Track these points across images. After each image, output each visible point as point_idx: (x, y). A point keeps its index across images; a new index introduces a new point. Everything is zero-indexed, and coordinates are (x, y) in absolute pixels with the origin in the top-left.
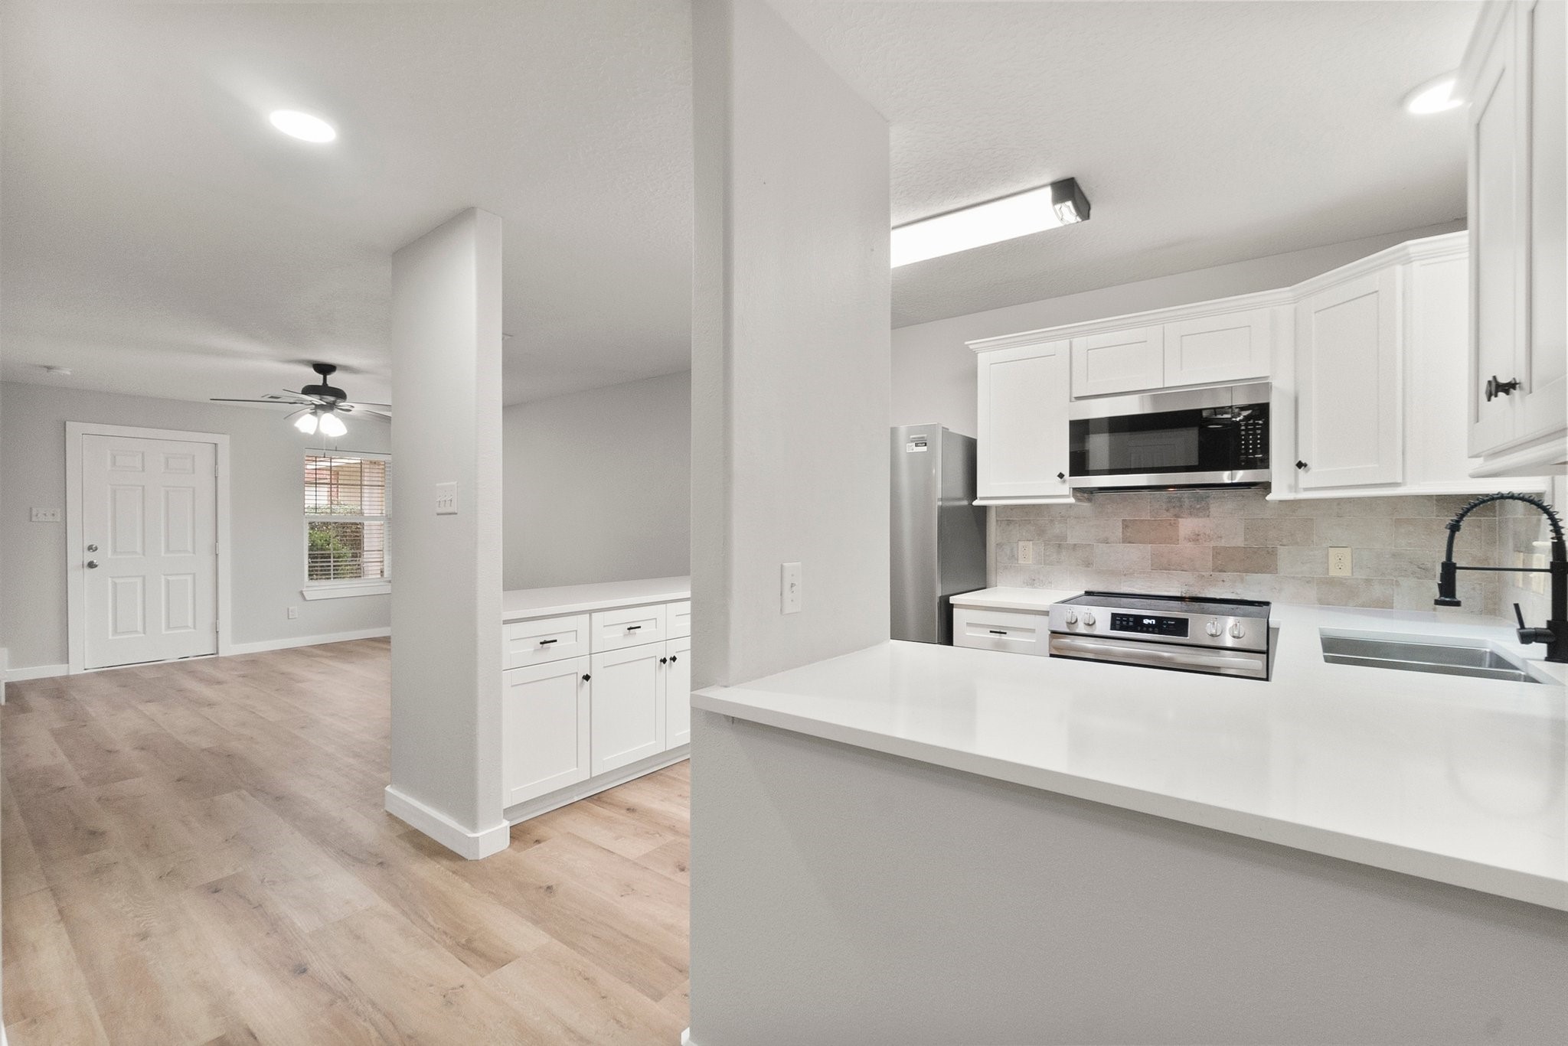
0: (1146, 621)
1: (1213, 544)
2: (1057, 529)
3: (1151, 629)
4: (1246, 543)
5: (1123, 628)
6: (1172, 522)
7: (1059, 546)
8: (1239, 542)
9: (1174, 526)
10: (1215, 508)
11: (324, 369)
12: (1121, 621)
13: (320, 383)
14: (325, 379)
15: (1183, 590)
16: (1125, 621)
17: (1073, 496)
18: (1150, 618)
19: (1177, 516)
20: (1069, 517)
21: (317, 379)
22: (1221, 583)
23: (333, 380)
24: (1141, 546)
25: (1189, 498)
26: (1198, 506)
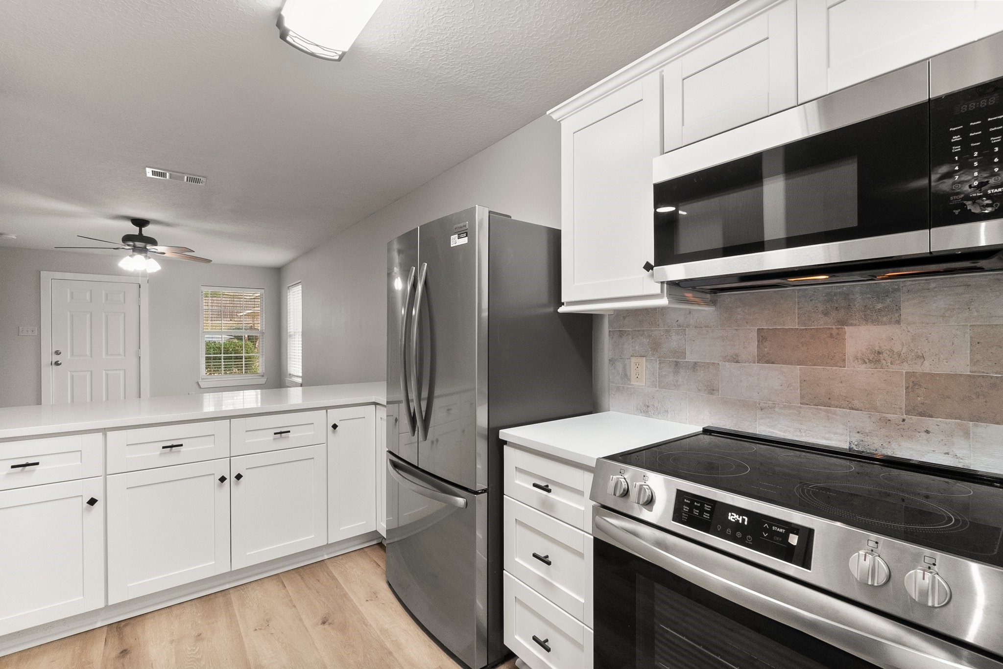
0: (733, 517)
1: (906, 368)
2: (674, 341)
3: (739, 535)
4: (975, 369)
5: (692, 522)
6: (834, 332)
7: (677, 364)
8: (961, 365)
9: (838, 338)
10: (910, 309)
11: (141, 223)
12: (691, 506)
13: (137, 233)
14: (140, 231)
15: (854, 440)
16: (697, 507)
17: (669, 295)
18: (741, 511)
19: (843, 323)
20: (688, 326)
21: (135, 230)
22: (924, 435)
23: (147, 231)
24: (786, 368)
25: (862, 293)
26: (880, 306)
